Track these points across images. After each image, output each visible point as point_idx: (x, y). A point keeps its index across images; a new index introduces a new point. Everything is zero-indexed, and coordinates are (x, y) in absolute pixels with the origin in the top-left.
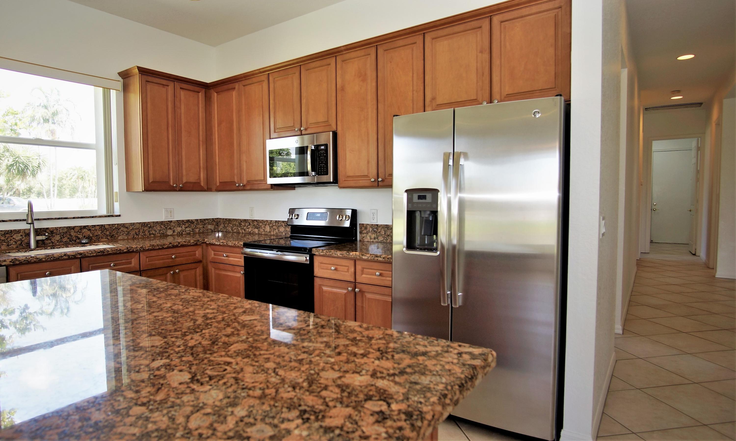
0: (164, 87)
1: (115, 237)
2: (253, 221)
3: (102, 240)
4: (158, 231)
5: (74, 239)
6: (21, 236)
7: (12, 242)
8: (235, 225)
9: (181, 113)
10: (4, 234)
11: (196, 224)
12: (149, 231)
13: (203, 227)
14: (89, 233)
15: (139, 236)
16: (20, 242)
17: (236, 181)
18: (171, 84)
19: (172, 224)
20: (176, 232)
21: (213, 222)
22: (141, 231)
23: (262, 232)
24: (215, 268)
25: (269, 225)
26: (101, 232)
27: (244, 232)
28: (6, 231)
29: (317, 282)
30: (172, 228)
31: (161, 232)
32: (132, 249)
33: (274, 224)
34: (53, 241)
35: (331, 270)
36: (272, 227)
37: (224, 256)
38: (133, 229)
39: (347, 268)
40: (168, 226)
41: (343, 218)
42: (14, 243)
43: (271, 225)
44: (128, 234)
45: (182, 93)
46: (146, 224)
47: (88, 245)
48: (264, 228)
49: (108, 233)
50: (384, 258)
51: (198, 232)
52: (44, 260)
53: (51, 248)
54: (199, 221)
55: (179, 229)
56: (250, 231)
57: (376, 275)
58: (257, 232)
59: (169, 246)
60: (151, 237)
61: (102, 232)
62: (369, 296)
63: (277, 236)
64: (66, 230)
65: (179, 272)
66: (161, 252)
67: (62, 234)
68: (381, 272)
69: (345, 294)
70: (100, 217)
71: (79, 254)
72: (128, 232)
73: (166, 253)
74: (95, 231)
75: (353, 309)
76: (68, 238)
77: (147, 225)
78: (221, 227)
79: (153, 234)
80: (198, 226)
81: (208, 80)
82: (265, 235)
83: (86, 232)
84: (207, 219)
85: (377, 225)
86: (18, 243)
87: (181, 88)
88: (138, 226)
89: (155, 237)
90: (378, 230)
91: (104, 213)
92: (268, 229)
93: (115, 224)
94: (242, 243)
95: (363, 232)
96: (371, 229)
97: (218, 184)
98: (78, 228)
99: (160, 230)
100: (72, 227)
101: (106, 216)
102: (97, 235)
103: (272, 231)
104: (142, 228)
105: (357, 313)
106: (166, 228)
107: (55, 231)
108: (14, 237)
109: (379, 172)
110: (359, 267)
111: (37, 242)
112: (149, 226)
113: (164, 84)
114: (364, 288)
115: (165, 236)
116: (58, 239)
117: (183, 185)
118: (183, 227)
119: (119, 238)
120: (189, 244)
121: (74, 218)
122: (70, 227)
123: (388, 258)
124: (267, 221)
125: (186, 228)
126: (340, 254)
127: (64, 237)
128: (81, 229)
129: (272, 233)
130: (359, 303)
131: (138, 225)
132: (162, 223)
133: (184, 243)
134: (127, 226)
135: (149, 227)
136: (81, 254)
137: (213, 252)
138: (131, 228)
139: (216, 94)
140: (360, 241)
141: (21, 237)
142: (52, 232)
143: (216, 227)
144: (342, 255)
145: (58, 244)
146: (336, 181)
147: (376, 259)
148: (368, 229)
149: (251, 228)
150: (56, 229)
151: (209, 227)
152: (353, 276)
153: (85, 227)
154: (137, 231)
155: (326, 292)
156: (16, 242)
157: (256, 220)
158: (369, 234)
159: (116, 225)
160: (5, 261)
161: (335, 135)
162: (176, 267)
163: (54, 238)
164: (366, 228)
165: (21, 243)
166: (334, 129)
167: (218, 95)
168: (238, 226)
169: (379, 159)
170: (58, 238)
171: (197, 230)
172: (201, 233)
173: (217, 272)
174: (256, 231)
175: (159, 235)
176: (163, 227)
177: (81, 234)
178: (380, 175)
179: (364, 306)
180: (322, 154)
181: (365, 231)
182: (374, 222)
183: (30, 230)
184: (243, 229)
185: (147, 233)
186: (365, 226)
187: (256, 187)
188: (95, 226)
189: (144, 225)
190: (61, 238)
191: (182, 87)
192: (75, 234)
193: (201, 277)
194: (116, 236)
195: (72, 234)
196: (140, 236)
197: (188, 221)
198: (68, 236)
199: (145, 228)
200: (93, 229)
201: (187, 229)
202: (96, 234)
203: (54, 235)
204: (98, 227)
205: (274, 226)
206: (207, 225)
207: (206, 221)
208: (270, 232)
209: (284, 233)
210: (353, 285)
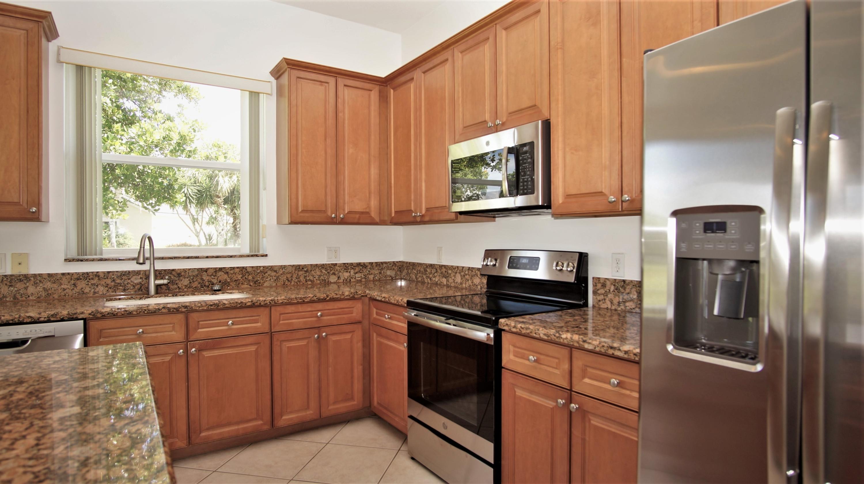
0: (322, 85)
1: (260, 283)
2: (441, 266)
3: (243, 286)
4: (317, 277)
5: (207, 284)
6: (141, 278)
7: (129, 285)
8: (420, 271)
9: (344, 119)
10: (121, 275)
11: (370, 268)
12: (305, 277)
13: (380, 273)
14: (226, 276)
15: (291, 283)
16: (139, 286)
17: (412, 209)
18: (332, 81)
19: (337, 268)
20: (342, 279)
21: (394, 267)
22: (295, 276)
23: (451, 283)
24: (377, 334)
25: (460, 273)
26: (241, 276)
27: (430, 282)
28: (123, 272)
29: (507, 379)
30: (337, 273)
31: (322, 278)
32: (259, 302)
33: (467, 273)
34: (180, 286)
35: (529, 360)
36: (464, 276)
37: (385, 317)
38: (284, 273)
39: (557, 361)
40: (331, 271)
41: (563, 267)
42: (132, 288)
43: (462, 274)
44: (277, 279)
45: (347, 91)
46: (301, 268)
47: (220, 292)
48: (453, 278)
49: (250, 277)
50: (626, 352)
51: (372, 279)
52: (135, 313)
53: (173, 296)
54: (374, 265)
55: (346, 275)
56: (436, 280)
57: (609, 383)
58: (445, 283)
59: (313, 299)
60: (308, 285)
61: (243, 276)
62: (595, 422)
63: (470, 290)
64: (197, 273)
65: (326, 336)
66: (300, 308)
67: (192, 277)
68: (622, 379)
69: (552, 409)
70: (241, 256)
71: (183, 307)
72: (278, 278)
73: (309, 309)
74: (234, 275)
75: (566, 441)
76: (199, 283)
77: (303, 268)
78: (404, 273)
79: (311, 281)
80: (372, 271)
81: (383, 73)
82: (455, 287)
83: (223, 277)
84: (386, 263)
85: (624, 281)
86: (136, 288)
87: (345, 86)
88: (290, 270)
89: (313, 285)
90: (625, 289)
91: (247, 252)
92: (458, 279)
93: (260, 267)
94: (405, 300)
95: (599, 292)
96: (612, 288)
97: (393, 215)
98: (213, 271)
99: (320, 276)
100: (204, 269)
101: (248, 256)
102: (236, 281)
103: (464, 282)
104: (296, 272)
105: (574, 449)
106: (328, 273)
107: (183, 274)
108: (132, 279)
109: (624, 185)
110: (578, 364)
111: (158, 287)
112: (306, 269)
113: (323, 80)
114: (589, 404)
115: (326, 283)
116: (186, 284)
117: (344, 215)
118: (352, 272)
119: (265, 285)
120: (342, 297)
121: (207, 257)
122: (202, 269)
123: (635, 354)
124: (458, 267)
125: (356, 273)
126: (545, 334)
127: (193, 282)
128: (216, 272)
129: (464, 285)
130: (576, 433)
131: (291, 268)
132: (323, 266)
133: (335, 296)
134: (275, 269)
135: (306, 271)
136: (186, 307)
137: (375, 310)
138: (281, 272)
139: (392, 91)
140: (594, 306)
141: (140, 280)
142: (179, 274)
143: (398, 273)
144: (548, 336)
145: (185, 290)
146: (547, 205)
147: (610, 352)
148: (607, 288)
149: (438, 277)
150: (185, 270)
151: (389, 273)
152: (567, 376)
153: (221, 269)
154: (289, 276)
155: (521, 398)
156: (134, 286)
157: (445, 266)
158: (610, 296)
159: (262, 268)
160: (82, 313)
161: (547, 126)
162: (323, 329)
163: (182, 282)
164: (604, 285)
165: (141, 287)
166: (546, 115)
167: (394, 91)
168: (422, 273)
169: (624, 161)
170: (186, 282)
171: (371, 277)
172: (377, 281)
173: (379, 339)
174: (444, 281)
175: (319, 282)
176: (324, 271)
177: (216, 278)
178: (625, 189)
179: (587, 439)
180: (525, 159)
181: (602, 291)
182: (619, 276)
183: (149, 271)
184: (429, 277)
185: (302, 278)
186: (602, 281)
187: (436, 218)
188: (234, 268)
189: (299, 268)
190: (191, 283)
191: (346, 84)
192: (208, 278)
193: (360, 344)
194: (262, 282)
195: (204, 278)
196: (293, 283)
197: (359, 264)
198: (199, 280)
199: (300, 273)
200: (232, 272)
201: (357, 275)
202: (235, 278)
203: (181, 278)
204: (238, 270)
205: (466, 275)
206: (385, 270)
207: (385, 265)
208: (461, 284)
209: (479, 287)
210: (566, 395)
